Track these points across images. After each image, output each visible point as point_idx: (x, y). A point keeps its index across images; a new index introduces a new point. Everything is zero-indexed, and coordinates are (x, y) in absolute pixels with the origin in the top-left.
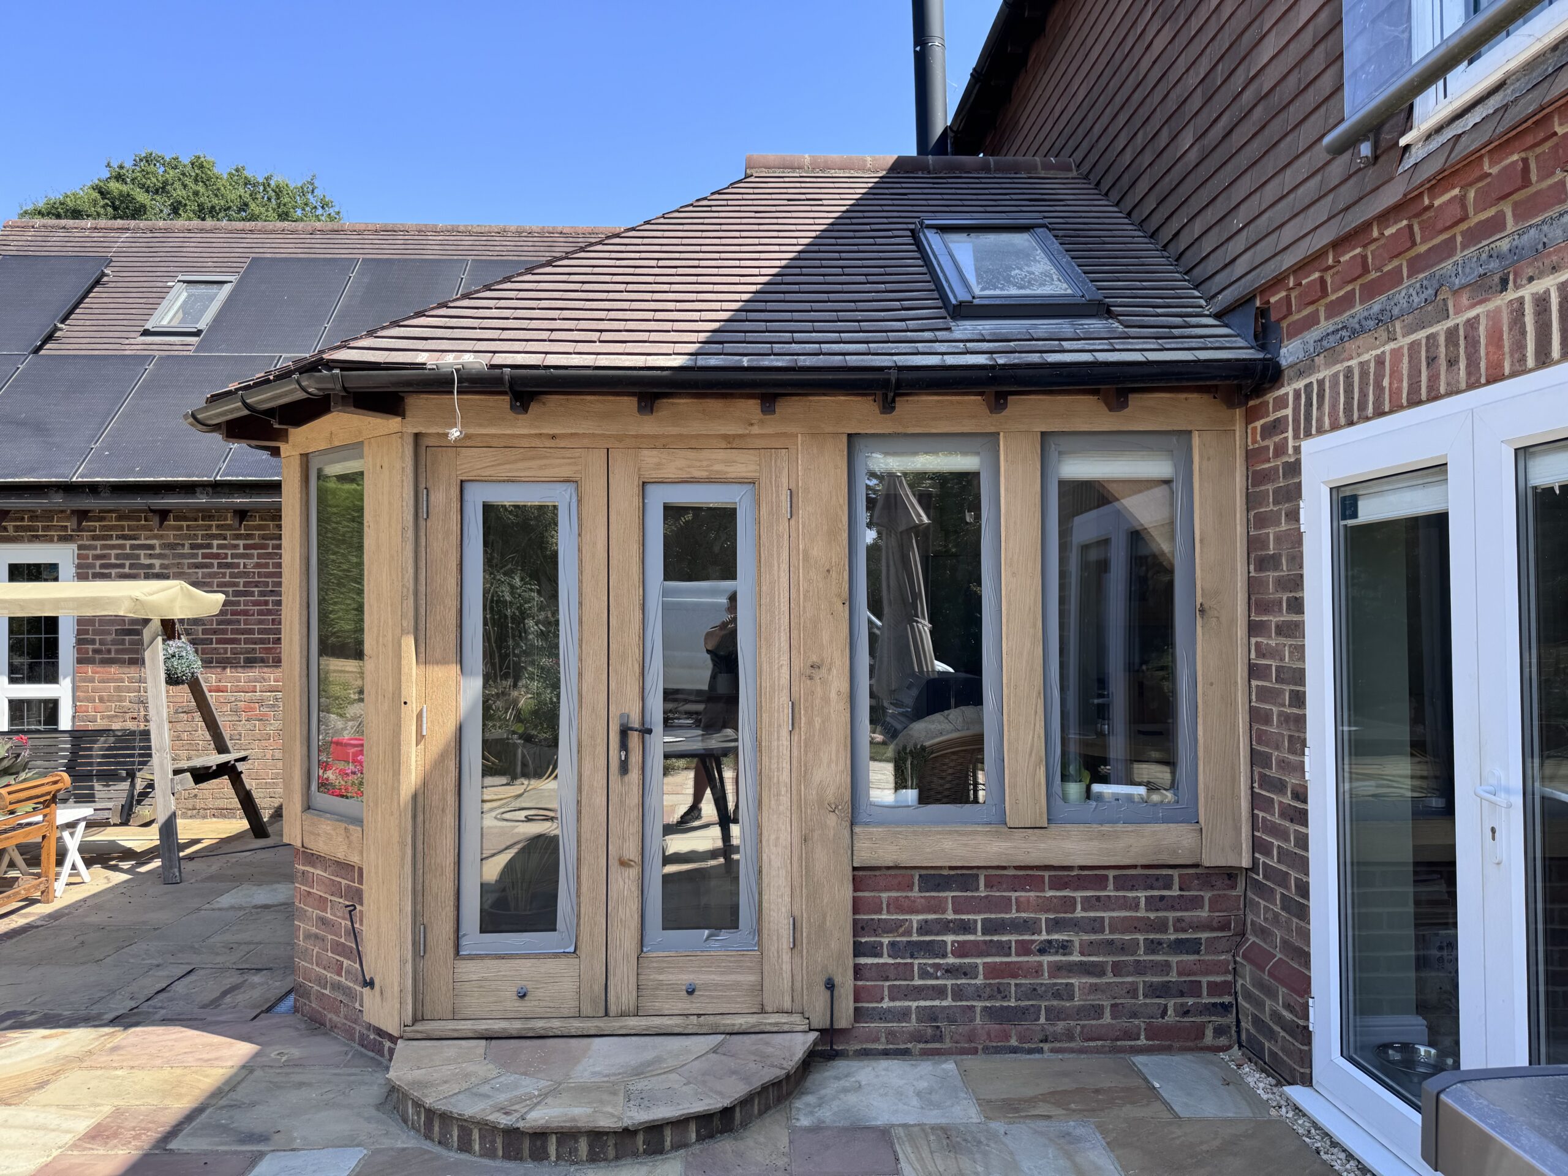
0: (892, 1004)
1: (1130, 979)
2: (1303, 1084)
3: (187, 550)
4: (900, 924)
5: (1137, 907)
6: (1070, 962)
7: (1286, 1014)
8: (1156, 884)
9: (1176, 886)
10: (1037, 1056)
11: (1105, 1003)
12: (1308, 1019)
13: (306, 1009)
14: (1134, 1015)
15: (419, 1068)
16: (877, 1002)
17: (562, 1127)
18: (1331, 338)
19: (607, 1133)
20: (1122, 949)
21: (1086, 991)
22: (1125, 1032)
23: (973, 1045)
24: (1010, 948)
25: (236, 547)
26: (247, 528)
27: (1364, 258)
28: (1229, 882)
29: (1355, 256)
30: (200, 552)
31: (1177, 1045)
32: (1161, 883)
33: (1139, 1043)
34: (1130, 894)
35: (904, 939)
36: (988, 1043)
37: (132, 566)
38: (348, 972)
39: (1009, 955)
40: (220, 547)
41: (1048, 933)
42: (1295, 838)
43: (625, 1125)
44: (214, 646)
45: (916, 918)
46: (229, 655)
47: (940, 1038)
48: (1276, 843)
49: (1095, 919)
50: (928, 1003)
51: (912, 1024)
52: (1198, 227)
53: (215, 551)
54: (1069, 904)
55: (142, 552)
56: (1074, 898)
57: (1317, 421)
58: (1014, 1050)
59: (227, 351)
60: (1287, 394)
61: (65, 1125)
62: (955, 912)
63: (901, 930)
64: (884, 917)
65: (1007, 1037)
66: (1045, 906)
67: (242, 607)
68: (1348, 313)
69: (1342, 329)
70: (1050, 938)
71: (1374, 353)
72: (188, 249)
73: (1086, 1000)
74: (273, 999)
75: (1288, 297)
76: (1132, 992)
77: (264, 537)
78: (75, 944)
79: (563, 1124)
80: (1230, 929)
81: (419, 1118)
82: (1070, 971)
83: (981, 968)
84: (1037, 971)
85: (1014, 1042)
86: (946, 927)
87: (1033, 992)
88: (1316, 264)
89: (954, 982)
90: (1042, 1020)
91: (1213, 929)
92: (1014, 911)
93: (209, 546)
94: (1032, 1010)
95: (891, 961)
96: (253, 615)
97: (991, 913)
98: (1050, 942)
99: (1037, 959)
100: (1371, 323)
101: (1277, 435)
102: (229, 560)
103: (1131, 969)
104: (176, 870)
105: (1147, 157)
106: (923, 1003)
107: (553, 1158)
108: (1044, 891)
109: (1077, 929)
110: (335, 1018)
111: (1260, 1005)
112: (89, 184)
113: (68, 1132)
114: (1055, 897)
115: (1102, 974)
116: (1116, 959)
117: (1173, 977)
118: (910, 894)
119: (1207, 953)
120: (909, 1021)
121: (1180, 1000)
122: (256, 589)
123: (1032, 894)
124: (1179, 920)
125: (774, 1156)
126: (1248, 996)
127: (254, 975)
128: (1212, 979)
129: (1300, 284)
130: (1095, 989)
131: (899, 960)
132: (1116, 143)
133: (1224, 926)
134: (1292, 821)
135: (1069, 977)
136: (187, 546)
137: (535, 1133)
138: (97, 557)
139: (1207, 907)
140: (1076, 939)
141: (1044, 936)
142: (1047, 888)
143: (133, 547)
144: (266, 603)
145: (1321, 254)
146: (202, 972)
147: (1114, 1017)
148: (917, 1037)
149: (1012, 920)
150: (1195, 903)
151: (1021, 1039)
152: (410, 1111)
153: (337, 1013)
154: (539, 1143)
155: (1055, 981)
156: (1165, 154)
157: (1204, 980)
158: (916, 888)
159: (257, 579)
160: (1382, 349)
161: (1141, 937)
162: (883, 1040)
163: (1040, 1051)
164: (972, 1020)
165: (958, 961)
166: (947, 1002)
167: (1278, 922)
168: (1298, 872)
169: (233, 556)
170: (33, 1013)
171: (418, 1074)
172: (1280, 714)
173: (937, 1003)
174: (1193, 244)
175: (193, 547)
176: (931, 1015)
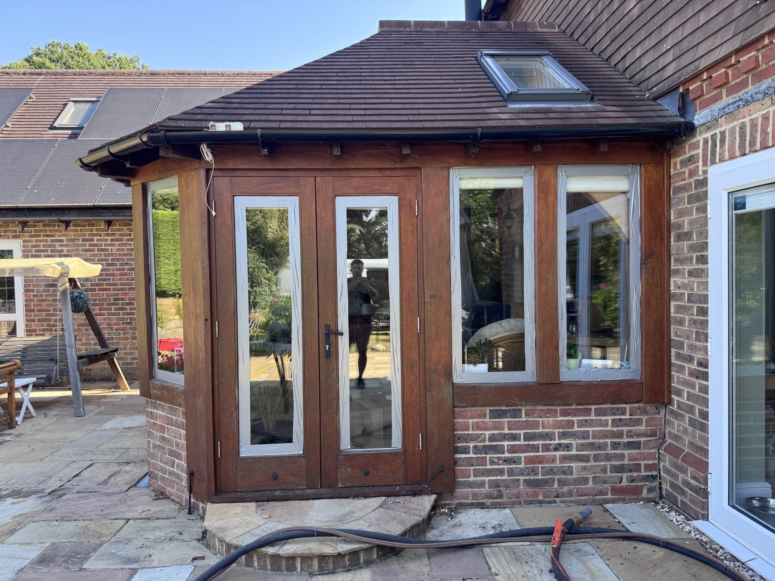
0: (475, 479)
1: (603, 463)
2: (703, 519)
3: (80, 242)
4: (479, 436)
5: (607, 425)
6: (571, 455)
7: (693, 482)
8: (617, 412)
9: (628, 413)
10: (553, 505)
11: (589, 476)
12: (707, 485)
13: (155, 485)
14: (605, 482)
15: (220, 520)
16: (467, 478)
17: (304, 554)
18: (731, 106)
19: (329, 556)
20: (599, 447)
21: (579, 470)
22: (600, 492)
23: (519, 500)
24: (539, 448)
25: (107, 240)
26: (112, 230)
27: (757, 57)
28: (657, 411)
29: (751, 57)
30: (88, 243)
31: (627, 497)
32: (620, 412)
33: (607, 497)
34: (603, 418)
35: (481, 444)
36: (527, 499)
37: (52, 251)
38: (178, 466)
39: (538, 452)
40: (98, 240)
41: (559, 439)
42: (699, 387)
43: (339, 551)
44: (97, 292)
45: (488, 433)
46: (105, 297)
47: (500, 496)
48: (686, 390)
49: (584, 432)
50: (495, 478)
51: (486, 489)
52: (638, 52)
53: (95, 242)
54: (570, 424)
55: (57, 244)
56: (573, 421)
57: (720, 155)
58: (541, 502)
59: (97, 137)
60: (699, 141)
61: (25, 555)
62: (509, 429)
63: (480, 439)
64: (470, 432)
65: (537, 495)
66: (558, 425)
67: (111, 272)
68: (743, 91)
69: (739, 101)
70: (560, 442)
71: (761, 113)
72: (75, 84)
73: (579, 475)
74: (137, 479)
75: (702, 85)
76: (604, 470)
77: (121, 235)
78: (29, 450)
79: (304, 552)
80: (656, 436)
81: (222, 548)
82: (571, 460)
83: (523, 459)
84: (553, 460)
85: (541, 498)
86: (504, 437)
87: (551, 471)
88: (723, 64)
89: (508, 466)
90: (556, 486)
91: (647, 436)
92: (541, 428)
93: (92, 240)
94: (550, 480)
95: (474, 456)
96: (117, 276)
97: (528, 429)
98: (560, 444)
99: (554, 453)
100: (760, 96)
101: (691, 164)
102: (103, 247)
103: (604, 458)
104: (82, 410)
105: (605, 16)
106: (491, 478)
107: (299, 570)
108: (557, 417)
109: (574, 437)
110: (171, 490)
111: (675, 476)
112: (23, 58)
113: (27, 559)
114: (563, 420)
115: (588, 461)
116: (595, 453)
117: (626, 462)
118: (484, 420)
119: (644, 449)
120: (485, 488)
121: (629, 474)
122: (118, 262)
123: (551, 419)
124: (629, 431)
125: (421, 566)
126: (667, 471)
127: (126, 466)
128: (646, 462)
129: (711, 77)
130: (584, 469)
131: (479, 455)
132: (584, 10)
133: (653, 434)
134: (697, 378)
135: (570, 463)
136: (80, 240)
137: (289, 557)
138: (33, 246)
139: (644, 424)
140: (574, 442)
141: (557, 441)
142: (559, 416)
143: (52, 241)
144: (124, 270)
145: (727, 57)
146: (98, 465)
147: (594, 483)
148: (489, 496)
149: (540, 433)
150: (638, 422)
151: (545, 496)
152: (217, 544)
153: (173, 488)
154: (291, 562)
155: (563, 465)
156: (616, 13)
157: (643, 463)
158: (488, 417)
159: (118, 257)
160: (767, 110)
161: (609, 441)
162: (471, 498)
163: (555, 502)
164: (519, 486)
165: (510, 455)
166: (505, 477)
167: (687, 432)
168: (701, 405)
169: (105, 245)
170: (6, 490)
171: (220, 523)
172: (690, 320)
173: (499, 478)
174: (635, 61)
175: (84, 240)
176: (496, 484)
